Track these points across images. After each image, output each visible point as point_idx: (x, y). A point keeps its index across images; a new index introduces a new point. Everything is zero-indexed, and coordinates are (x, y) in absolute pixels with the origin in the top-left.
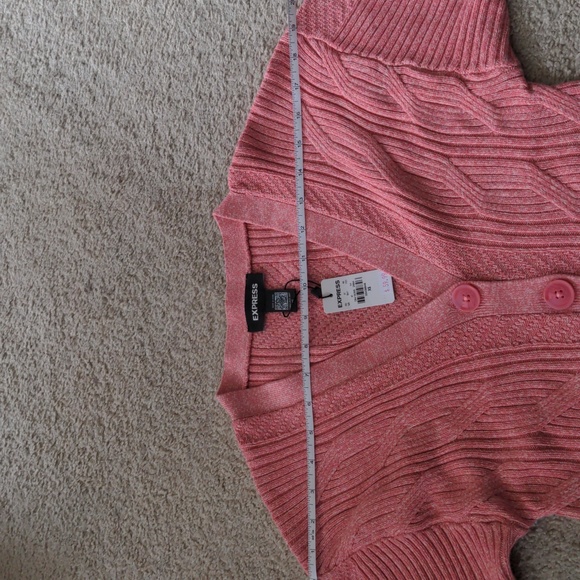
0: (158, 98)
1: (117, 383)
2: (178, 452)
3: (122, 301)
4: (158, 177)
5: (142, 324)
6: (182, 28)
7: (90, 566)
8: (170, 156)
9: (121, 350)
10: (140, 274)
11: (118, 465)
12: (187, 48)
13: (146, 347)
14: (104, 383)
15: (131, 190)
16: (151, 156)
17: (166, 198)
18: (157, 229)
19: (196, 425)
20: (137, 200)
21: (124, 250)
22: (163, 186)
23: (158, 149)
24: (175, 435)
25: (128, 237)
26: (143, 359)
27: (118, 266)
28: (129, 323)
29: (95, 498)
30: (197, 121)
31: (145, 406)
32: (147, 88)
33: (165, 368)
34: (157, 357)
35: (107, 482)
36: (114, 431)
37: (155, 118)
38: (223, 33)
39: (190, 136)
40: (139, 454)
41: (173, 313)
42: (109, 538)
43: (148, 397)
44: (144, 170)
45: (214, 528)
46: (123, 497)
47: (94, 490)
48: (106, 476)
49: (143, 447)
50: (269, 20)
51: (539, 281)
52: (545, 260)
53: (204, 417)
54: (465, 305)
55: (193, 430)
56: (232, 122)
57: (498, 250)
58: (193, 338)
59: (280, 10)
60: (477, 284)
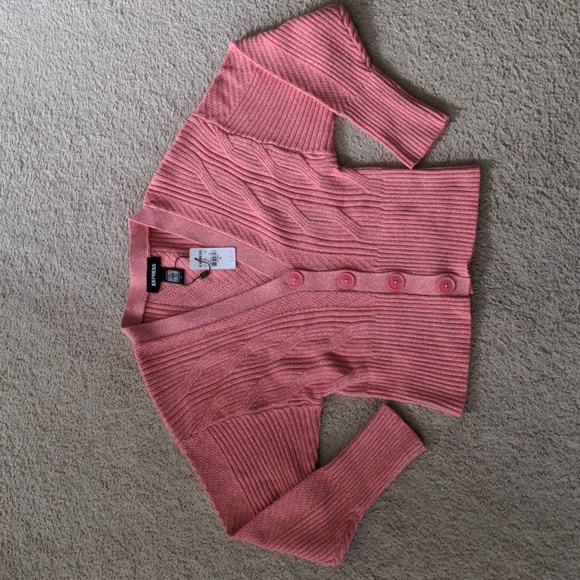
0: (27, 240)
1: (16, 434)
2: (70, 472)
3: (14, 378)
4: (33, 291)
5: (33, 391)
6: (40, 193)
7: (10, 566)
8: (41, 277)
9: (17, 412)
10: (26, 357)
11: (25, 490)
12: (45, 207)
13: (37, 406)
14: (6, 437)
15: (13, 302)
16: (26, 277)
17: (41, 304)
18: (37, 325)
19: (82, 451)
20: (18, 308)
21: (12, 343)
22: (38, 297)
23: (31, 273)
24: (67, 461)
25: (14, 334)
26: (36, 414)
27: (8, 355)
28: (22, 392)
29: (8, 518)
30: (59, 252)
31: (41, 446)
32: (17, 233)
33: (53, 418)
34: (46, 411)
35: (16, 504)
36: (18, 468)
37: (27, 253)
38: (71, 196)
39: (55, 263)
40: (40, 479)
41: (55, 380)
42: (24, 543)
43: (43, 440)
44: (21, 288)
45: (103, 515)
46: (31, 511)
47: (7, 512)
48: (15, 500)
49: (43, 474)
50: (103, 187)
51: (335, 273)
52: (340, 261)
53: (87, 445)
54: (293, 284)
55: (80, 455)
56: (85, 252)
57: (314, 254)
58: (73, 394)
59: (110, 181)
60: (302, 272)
